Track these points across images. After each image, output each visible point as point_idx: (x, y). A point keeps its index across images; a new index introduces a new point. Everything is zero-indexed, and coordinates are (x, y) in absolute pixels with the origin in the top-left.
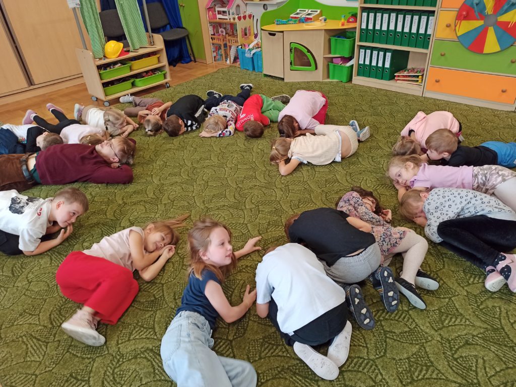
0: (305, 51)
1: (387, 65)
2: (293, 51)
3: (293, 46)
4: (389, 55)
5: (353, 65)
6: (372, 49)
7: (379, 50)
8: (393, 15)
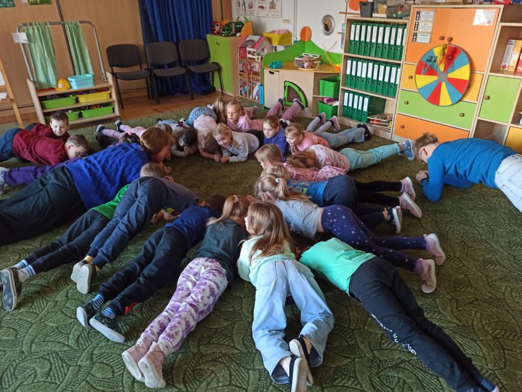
0: (297, 89)
1: (365, 109)
2: (287, 88)
3: (287, 84)
4: (366, 100)
5: (337, 106)
6: (354, 93)
7: (359, 95)
8: (371, 65)
